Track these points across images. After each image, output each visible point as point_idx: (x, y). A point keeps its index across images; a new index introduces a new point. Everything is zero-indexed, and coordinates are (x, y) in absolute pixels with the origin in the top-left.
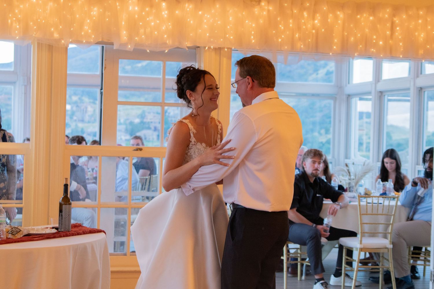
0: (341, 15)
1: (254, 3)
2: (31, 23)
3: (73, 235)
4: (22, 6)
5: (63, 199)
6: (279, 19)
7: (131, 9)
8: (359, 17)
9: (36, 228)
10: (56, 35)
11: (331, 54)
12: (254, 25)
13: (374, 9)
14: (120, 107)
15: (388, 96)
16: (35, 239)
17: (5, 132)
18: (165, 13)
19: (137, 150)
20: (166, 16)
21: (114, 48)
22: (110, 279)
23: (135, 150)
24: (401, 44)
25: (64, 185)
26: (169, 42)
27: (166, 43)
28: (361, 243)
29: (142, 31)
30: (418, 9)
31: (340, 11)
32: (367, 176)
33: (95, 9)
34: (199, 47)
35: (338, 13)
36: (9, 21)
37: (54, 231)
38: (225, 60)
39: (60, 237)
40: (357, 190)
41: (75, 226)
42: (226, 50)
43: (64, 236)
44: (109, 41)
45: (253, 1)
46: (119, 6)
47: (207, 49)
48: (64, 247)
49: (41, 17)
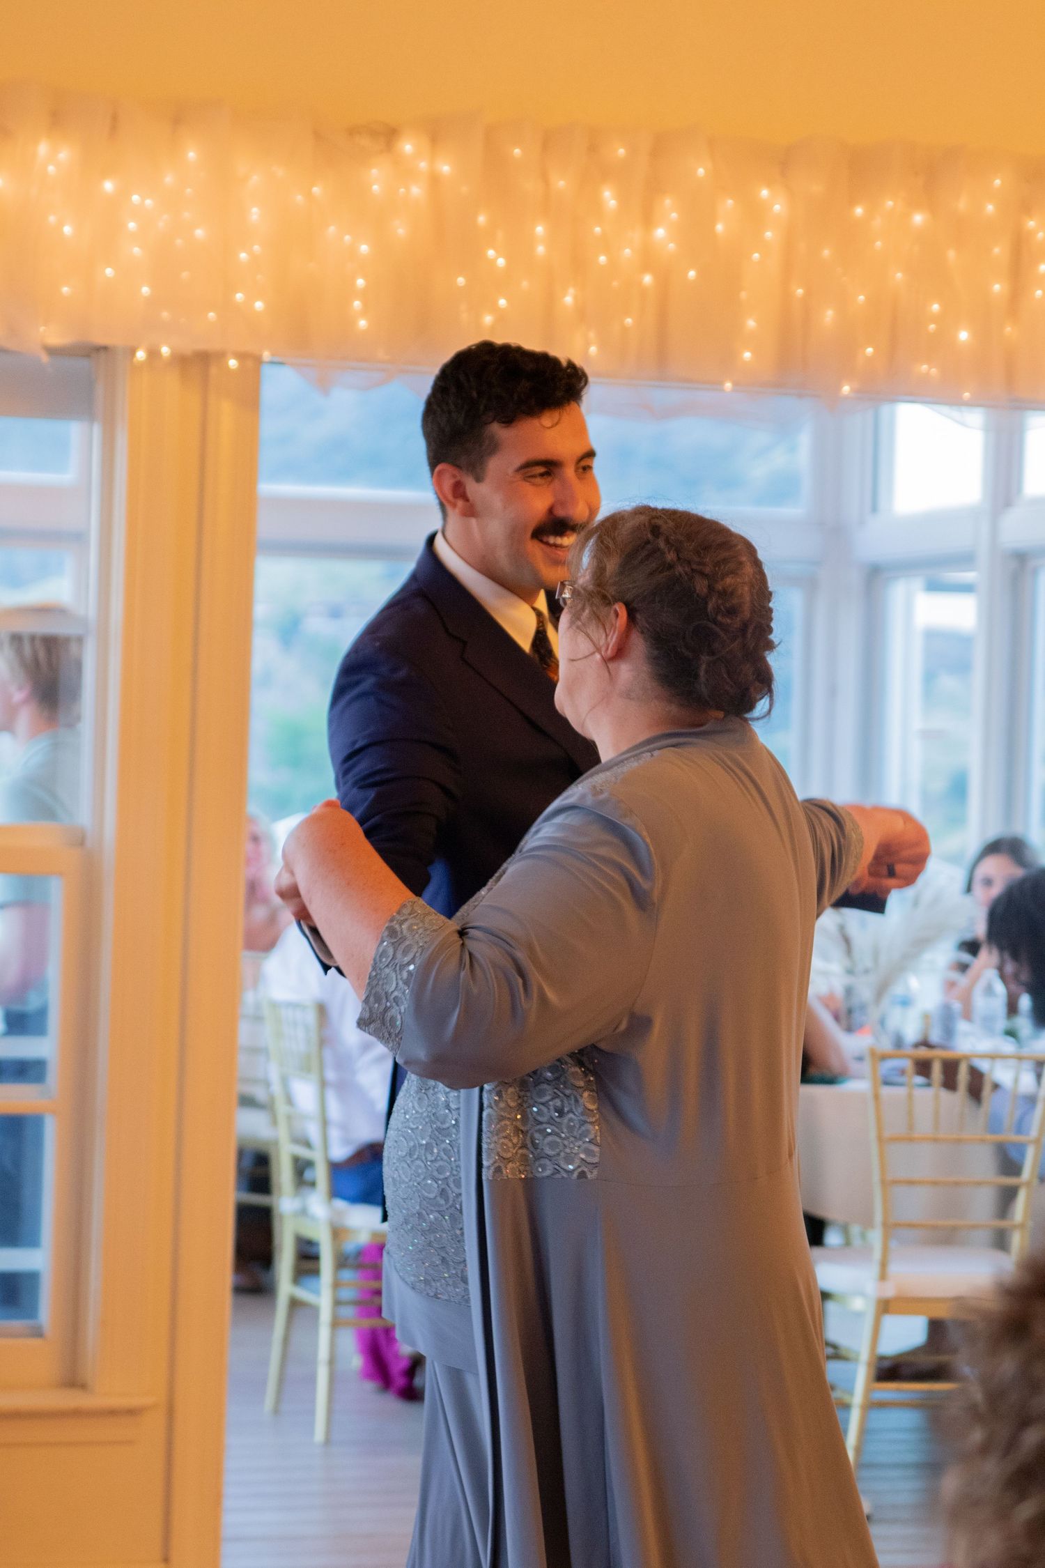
0: (775, 201)
1: (363, 144)
6: (482, 219)
8: (859, 211)
12: (364, 248)
13: (932, 172)
28: (883, 1276)
31: (769, 184)
34: (105, 348)
35: (765, 193)
38: (226, 413)
40: (882, 1022)
42: (233, 363)
45: (360, 134)
47: (144, 359)
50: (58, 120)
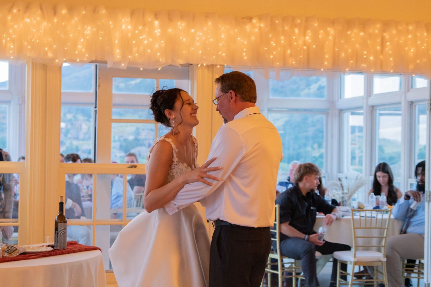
0: (331, 31)
1: (245, 21)
2: (26, 43)
3: (69, 253)
4: (16, 27)
5: (59, 217)
6: (270, 36)
7: (124, 28)
8: (349, 32)
9: (32, 246)
10: (50, 55)
11: (322, 70)
12: (246, 42)
13: (364, 24)
14: (114, 125)
15: (380, 110)
16: (31, 257)
18: (158, 32)
19: (131, 167)
20: (158, 34)
21: (108, 67)
23: (129, 167)
24: (391, 59)
25: (60, 203)
26: (162, 60)
27: (159, 61)
28: (355, 257)
29: (135, 49)
30: (407, 24)
31: (330, 27)
32: (360, 190)
33: (89, 28)
34: (192, 64)
35: (329, 29)
36: (4, 41)
37: (50, 249)
39: (56, 254)
40: (350, 204)
41: (71, 244)
42: (219, 67)
43: (60, 254)
44: (103, 60)
45: (245, 19)
46: (112, 25)
47: (200, 66)
48: (59, 265)
49: (35, 37)
50: (182, 17)
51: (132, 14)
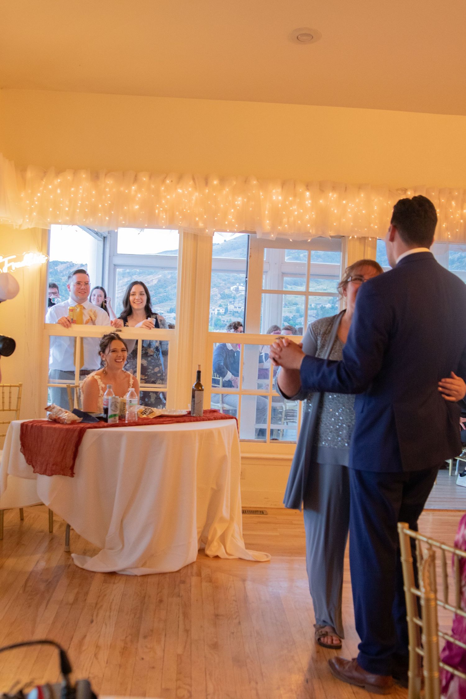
1: (400, 192)
2: (177, 213)
3: (203, 420)
4: (168, 197)
5: (196, 385)
7: (274, 198)
10: (201, 225)
14: (263, 295)
16: (165, 422)
17: (157, 315)
18: (308, 203)
20: (309, 205)
21: (258, 237)
22: (240, 465)
25: (197, 372)
26: (312, 231)
27: (309, 233)
29: (285, 220)
33: (239, 199)
34: (344, 236)
36: (157, 211)
38: (369, 250)
42: (370, 239)
43: (194, 421)
44: (253, 231)
45: (399, 190)
46: (263, 195)
47: (351, 239)
48: (189, 431)
49: (187, 207)
50: (334, 188)
51: (283, 184)
